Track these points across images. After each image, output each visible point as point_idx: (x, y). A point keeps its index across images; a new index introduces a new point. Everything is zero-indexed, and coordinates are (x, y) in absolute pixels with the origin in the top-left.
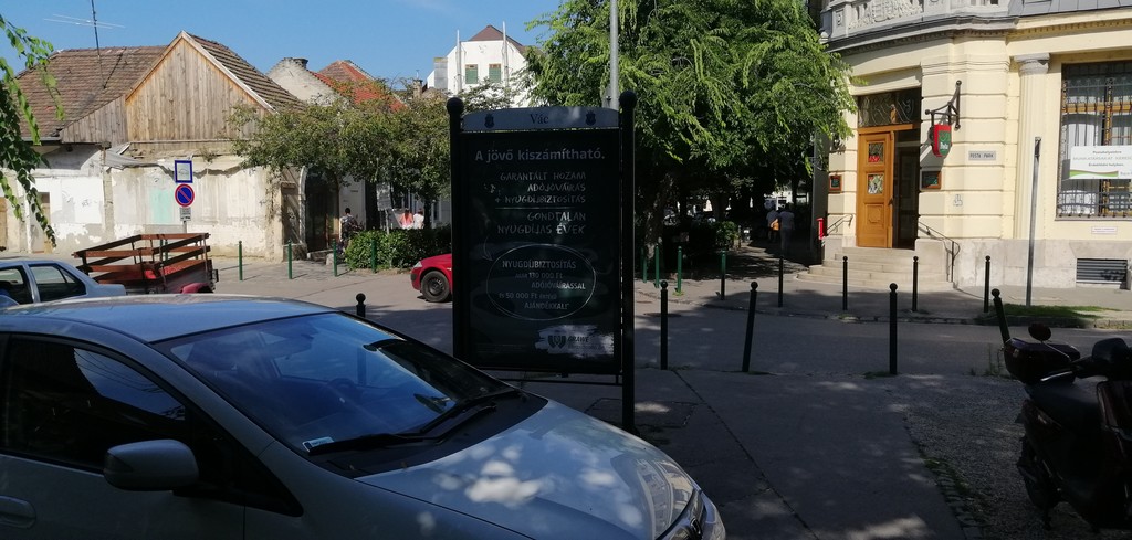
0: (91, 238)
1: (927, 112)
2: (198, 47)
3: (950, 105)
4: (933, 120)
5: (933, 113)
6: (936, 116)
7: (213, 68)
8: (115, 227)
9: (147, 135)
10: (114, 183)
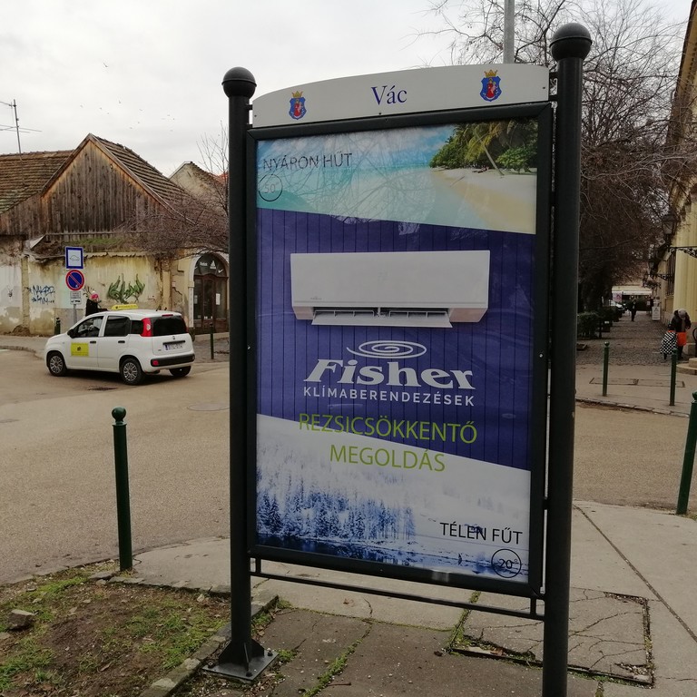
0: (11, 319)
2: (103, 147)
7: (115, 166)
8: (31, 310)
9: (59, 227)
10: (29, 271)
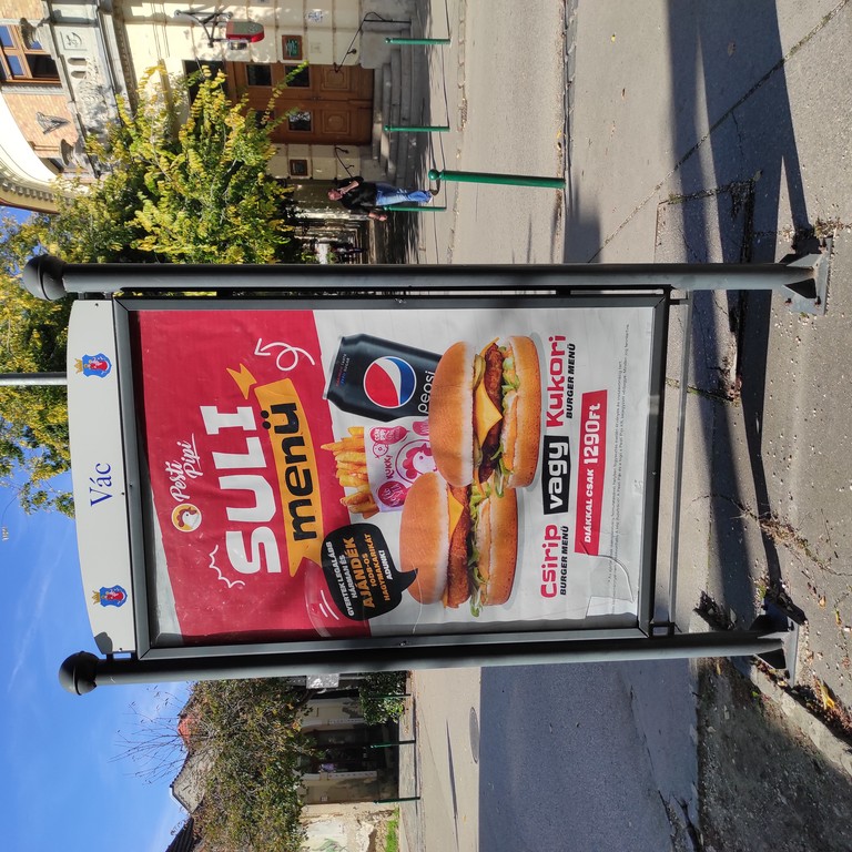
1: (211, 45)
3: (205, 22)
4: (219, 40)
5: (212, 41)
6: (216, 36)
